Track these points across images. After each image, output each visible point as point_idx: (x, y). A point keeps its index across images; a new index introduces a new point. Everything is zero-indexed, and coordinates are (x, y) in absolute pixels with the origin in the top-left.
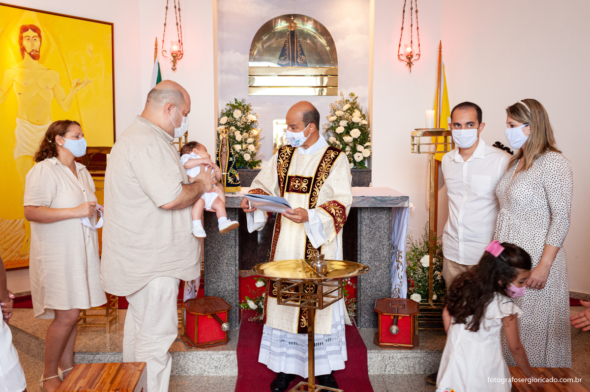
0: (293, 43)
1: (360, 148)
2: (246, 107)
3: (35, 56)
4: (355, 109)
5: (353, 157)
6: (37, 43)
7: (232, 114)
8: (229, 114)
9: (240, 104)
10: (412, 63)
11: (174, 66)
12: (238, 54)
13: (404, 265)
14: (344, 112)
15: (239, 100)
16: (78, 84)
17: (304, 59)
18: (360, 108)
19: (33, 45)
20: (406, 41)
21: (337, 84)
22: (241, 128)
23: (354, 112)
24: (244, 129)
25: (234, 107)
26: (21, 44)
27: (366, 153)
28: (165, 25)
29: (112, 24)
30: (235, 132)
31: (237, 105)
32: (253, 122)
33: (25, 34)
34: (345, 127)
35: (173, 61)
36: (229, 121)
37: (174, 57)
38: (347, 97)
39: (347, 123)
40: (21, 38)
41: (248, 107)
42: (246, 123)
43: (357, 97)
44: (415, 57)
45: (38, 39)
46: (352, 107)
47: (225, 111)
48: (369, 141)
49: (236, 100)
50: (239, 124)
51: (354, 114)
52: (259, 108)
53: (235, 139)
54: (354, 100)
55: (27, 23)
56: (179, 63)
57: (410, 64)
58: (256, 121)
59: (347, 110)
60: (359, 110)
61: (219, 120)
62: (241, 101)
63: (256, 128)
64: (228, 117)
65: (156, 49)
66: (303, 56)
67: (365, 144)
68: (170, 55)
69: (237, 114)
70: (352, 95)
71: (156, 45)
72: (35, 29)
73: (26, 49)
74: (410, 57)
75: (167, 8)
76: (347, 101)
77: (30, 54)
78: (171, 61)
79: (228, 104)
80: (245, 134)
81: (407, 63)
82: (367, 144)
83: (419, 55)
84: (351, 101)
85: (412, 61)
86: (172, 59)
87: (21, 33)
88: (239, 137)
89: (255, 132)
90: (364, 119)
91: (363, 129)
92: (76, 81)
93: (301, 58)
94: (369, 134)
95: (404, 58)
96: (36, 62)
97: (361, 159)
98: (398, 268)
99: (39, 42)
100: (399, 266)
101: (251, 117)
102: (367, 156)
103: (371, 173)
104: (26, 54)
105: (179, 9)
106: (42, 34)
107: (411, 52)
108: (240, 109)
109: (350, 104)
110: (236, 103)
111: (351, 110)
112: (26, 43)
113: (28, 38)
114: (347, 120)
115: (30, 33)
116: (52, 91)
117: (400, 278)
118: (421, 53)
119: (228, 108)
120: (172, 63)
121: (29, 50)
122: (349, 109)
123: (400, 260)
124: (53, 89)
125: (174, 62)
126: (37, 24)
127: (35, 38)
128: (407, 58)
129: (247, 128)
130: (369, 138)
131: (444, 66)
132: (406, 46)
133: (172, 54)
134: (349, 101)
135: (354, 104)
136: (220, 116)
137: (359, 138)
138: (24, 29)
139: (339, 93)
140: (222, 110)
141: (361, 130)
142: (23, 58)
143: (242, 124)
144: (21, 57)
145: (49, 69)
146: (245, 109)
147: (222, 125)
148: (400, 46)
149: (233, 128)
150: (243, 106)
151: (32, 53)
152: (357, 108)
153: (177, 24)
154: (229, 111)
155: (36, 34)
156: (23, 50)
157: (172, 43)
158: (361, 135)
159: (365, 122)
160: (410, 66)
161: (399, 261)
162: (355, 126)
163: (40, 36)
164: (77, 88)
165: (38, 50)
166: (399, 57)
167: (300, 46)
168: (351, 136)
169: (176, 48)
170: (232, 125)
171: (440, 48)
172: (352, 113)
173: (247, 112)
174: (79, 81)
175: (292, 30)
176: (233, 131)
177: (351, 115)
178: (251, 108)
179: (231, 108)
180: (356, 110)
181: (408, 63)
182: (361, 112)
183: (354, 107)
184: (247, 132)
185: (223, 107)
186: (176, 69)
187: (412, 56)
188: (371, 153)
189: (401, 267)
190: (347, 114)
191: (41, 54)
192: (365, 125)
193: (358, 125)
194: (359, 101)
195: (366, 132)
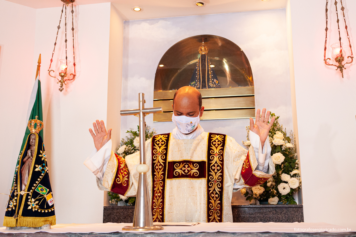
0: (204, 66)
1: (285, 177)
5: (277, 190)
10: (343, 66)
11: (61, 87)
12: (144, 79)
17: (217, 82)
21: (254, 105)
23: (275, 134)
27: (294, 183)
28: (55, 44)
35: (60, 81)
36: (127, 149)
37: (62, 77)
43: (278, 118)
44: (346, 60)
47: (126, 140)
48: (298, 168)
51: (275, 136)
57: (341, 68)
61: (117, 149)
65: (39, 67)
66: (215, 80)
67: (291, 172)
68: (58, 74)
71: (39, 63)
74: (339, 60)
75: (59, 27)
78: (58, 81)
79: (128, 132)
81: (336, 68)
82: (295, 172)
83: (352, 58)
85: (343, 64)
86: (60, 79)
90: (289, 142)
91: (287, 153)
93: (213, 81)
94: (296, 160)
95: (332, 62)
97: (287, 191)
102: (295, 186)
103: (302, 210)
107: (340, 53)
110: (138, 130)
111: (272, 133)
118: (354, 56)
119: (130, 136)
120: (60, 83)
125: (62, 82)
128: (337, 61)
130: (296, 165)
132: (334, 48)
133: (60, 73)
137: (282, 163)
141: (284, 154)
148: (325, 49)
152: (279, 129)
153: (66, 41)
157: (61, 62)
158: (285, 160)
159: (289, 145)
160: (341, 71)
166: (326, 62)
172: (273, 136)
175: (203, 53)
179: (133, 137)
180: (277, 132)
181: (338, 67)
182: (284, 134)
183: (275, 129)
188: (300, 183)
192: (289, 148)
193: (281, 149)
194: (280, 122)
195: (291, 158)
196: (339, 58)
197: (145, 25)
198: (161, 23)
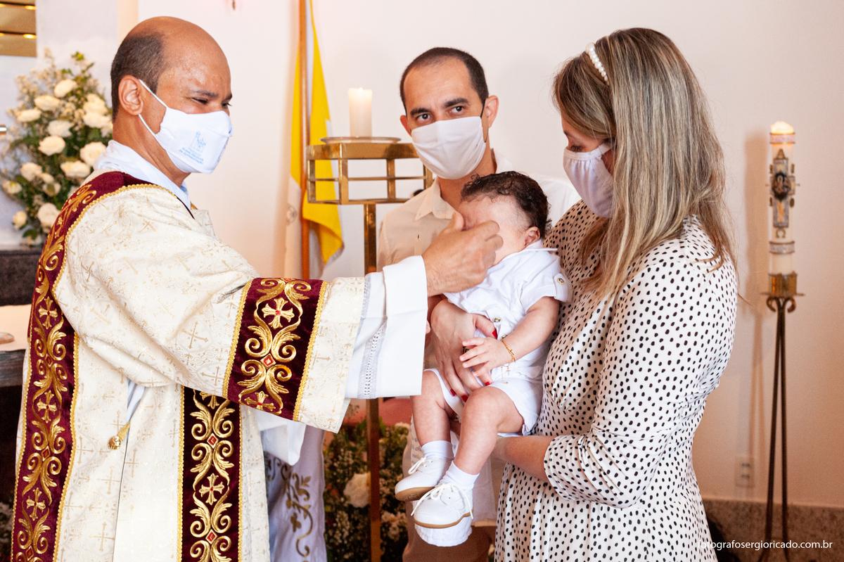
4: (87, 93)
13: (314, 516)
14: (60, 98)
18: (100, 92)
21: (35, 28)
23: (86, 100)
34: (65, 139)
38: (63, 60)
39: (71, 130)
43: (92, 65)
46: (81, 89)
51: (87, 106)
54: (83, 72)
59: (67, 95)
60: (98, 95)
70: (78, 57)
76: (64, 71)
84: (77, 70)
98: (296, 525)
100: (300, 518)
109: (76, 79)
111: (78, 96)
114: (71, 121)
117: (304, 552)
122: (72, 93)
123: (303, 503)
134: (70, 72)
135: (85, 79)
139: (40, 50)
152: (92, 90)
161: (299, 507)
162: (91, 137)
168: (83, 161)
172: (82, 104)
177: (79, 106)
180: (90, 97)
183: (86, 89)
189: (305, 524)
190: (68, 105)
193: (100, 133)
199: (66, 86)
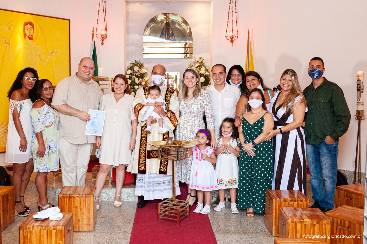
0: (168, 29)
2: (141, 64)
3: (31, 38)
6: (32, 31)
7: (133, 69)
8: (132, 68)
9: (138, 63)
10: (233, 41)
11: (102, 43)
12: (137, 35)
14: (196, 67)
15: (137, 61)
16: (52, 53)
17: (174, 38)
18: (205, 66)
19: (30, 32)
20: (230, 29)
21: (192, 52)
22: (139, 76)
23: (201, 68)
24: (140, 77)
25: (135, 65)
26: (24, 32)
28: (98, 20)
29: (69, 20)
30: (135, 79)
31: (136, 63)
32: (145, 73)
33: (26, 27)
35: (102, 40)
36: (132, 73)
37: (102, 38)
38: (197, 59)
40: (24, 29)
41: (142, 65)
42: (141, 73)
43: (203, 60)
44: (235, 38)
45: (32, 29)
46: (201, 65)
47: (129, 67)
49: (135, 61)
50: (137, 74)
51: (201, 69)
52: (148, 65)
53: (135, 82)
55: (27, 21)
56: (105, 41)
57: (232, 41)
58: (147, 73)
59: (198, 67)
60: (204, 67)
61: (126, 72)
62: (138, 61)
63: (147, 76)
64: (131, 70)
65: (93, 33)
68: (100, 36)
69: (136, 68)
70: (200, 58)
71: (93, 31)
72: (31, 24)
73: (27, 34)
74: (232, 38)
75: (99, 11)
76: (197, 61)
77: (28, 37)
79: (131, 63)
80: (140, 80)
83: (237, 37)
84: (200, 61)
85: (233, 40)
86: (101, 39)
87: (24, 26)
88: (137, 81)
89: (146, 79)
90: (207, 72)
91: (206, 77)
92: (51, 51)
93: (172, 37)
94: (210, 80)
95: (229, 38)
96: (31, 41)
99: (33, 31)
101: (144, 71)
104: (26, 37)
105: (106, 12)
106: (34, 26)
107: (232, 35)
108: (138, 66)
109: (199, 63)
110: (136, 62)
111: (200, 67)
112: (26, 31)
113: (27, 28)
115: (29, 26)
116: (39, 56)
118: (238, 35)
119: (131, 65)
121: (28, 35)
122: (199, 66)
124: (39, 55)
125: (103, 40)
126: (32, 22)
127: (31, 29)
129: (142, 76)
130: (210, 83)
131: (250, 43)
132: (230, 32)
133: (101, 36)
135: (202, 63)
136: (127, 70)
137: (204, 82)
138: (26, 24)
139: (193, 57)
140: (128, 66)
141: (205, 78)
142: (25, 39)
143: (139, 74)
144: (24, 39)
145: (37, 45)
146: (141, 66)
147: (128, 74)
148: (227, 31)
149: (134, 76)
150: (140, 64)
151: (29, 37)
152: (203, 65)
153: (104, 20)
154: (132, 67)
155: (31, 27)
156: (25, 35)
157: (102, 30)
158: (205, 80)
159: (207, 73)
160: (232, 43)
162: (202, 76)
163: (33, 27)
164: (52, 55)
165: (32, 35)
166: (226, 38)
167: (172, 30)
169: (103, 33)
170: (133, 75)
171: (249, 33)
173: (142, 67)
174: (53, 51)
175: (167, 21)
176: (134, 78)
177: (200, 69)
178: (144, 65)
179: (133, 65)
180: (202, 67)
181: (231, 41)
182: (205, 68)
183: (202, 65)
184: (141, 79)
185: (128, 64)
186: (103, 44)
187: (233, 37)
190: (198, 69)
191: (34, 37)
192: (207, 75)
193: (204, 75)
194: (204, 61)
195: (208, 79)
196: (232, 37)
197: (137, 5)
198: (146, 4)
199: (197, 65)
